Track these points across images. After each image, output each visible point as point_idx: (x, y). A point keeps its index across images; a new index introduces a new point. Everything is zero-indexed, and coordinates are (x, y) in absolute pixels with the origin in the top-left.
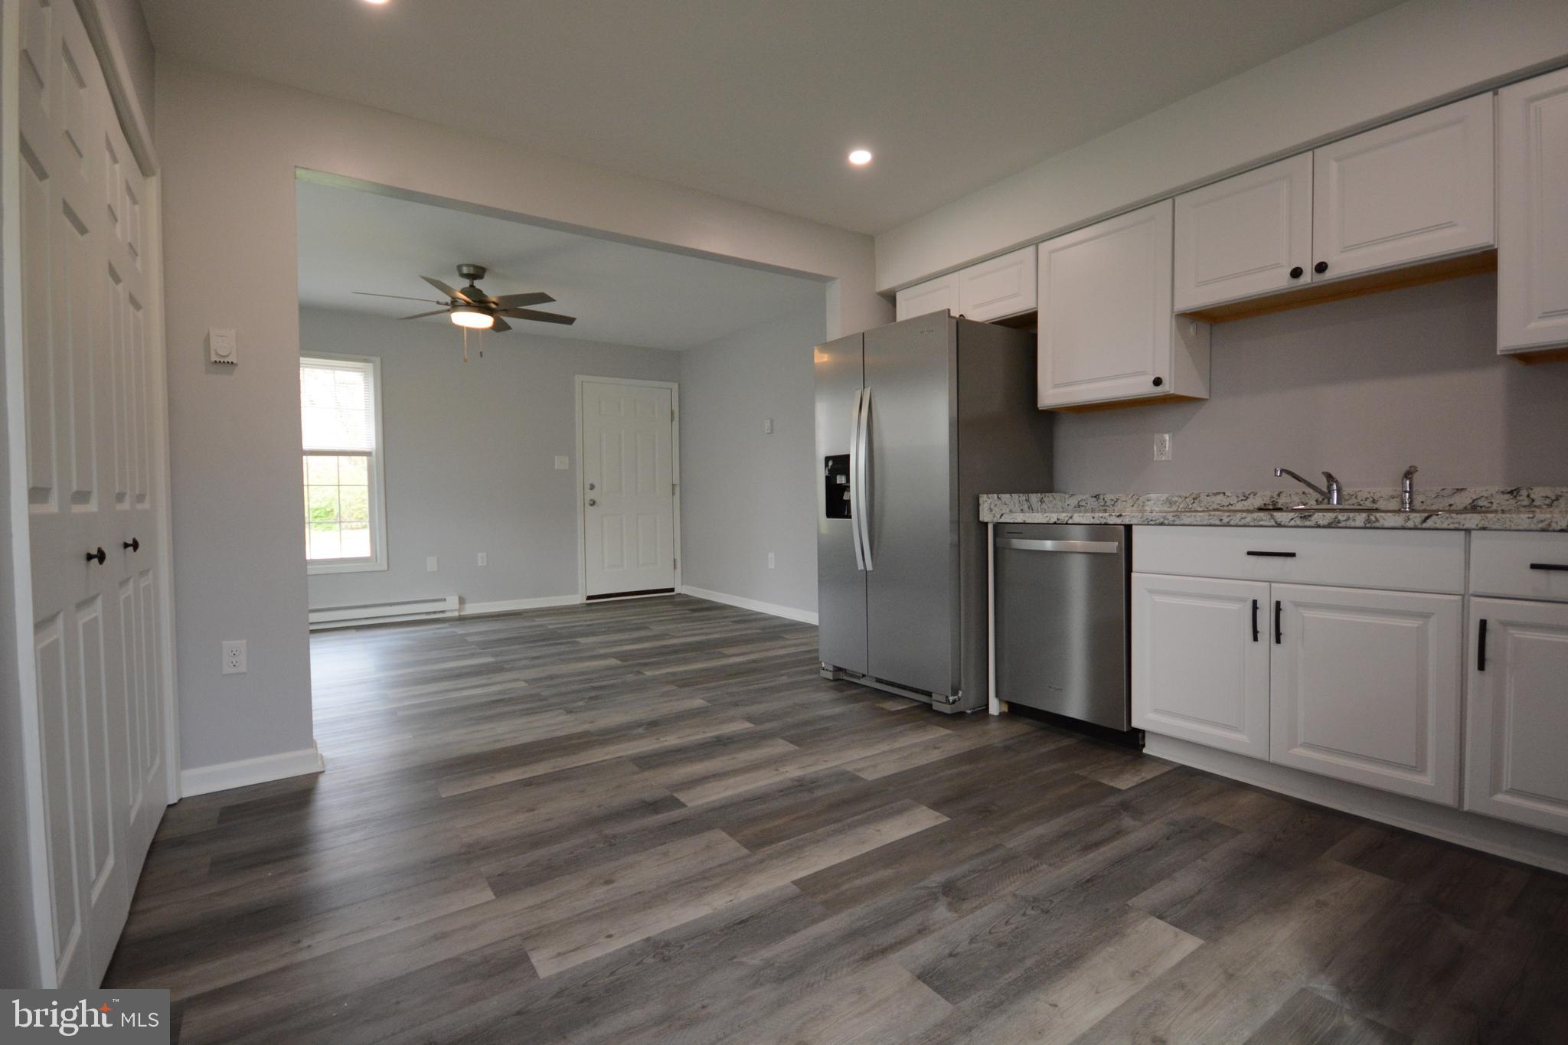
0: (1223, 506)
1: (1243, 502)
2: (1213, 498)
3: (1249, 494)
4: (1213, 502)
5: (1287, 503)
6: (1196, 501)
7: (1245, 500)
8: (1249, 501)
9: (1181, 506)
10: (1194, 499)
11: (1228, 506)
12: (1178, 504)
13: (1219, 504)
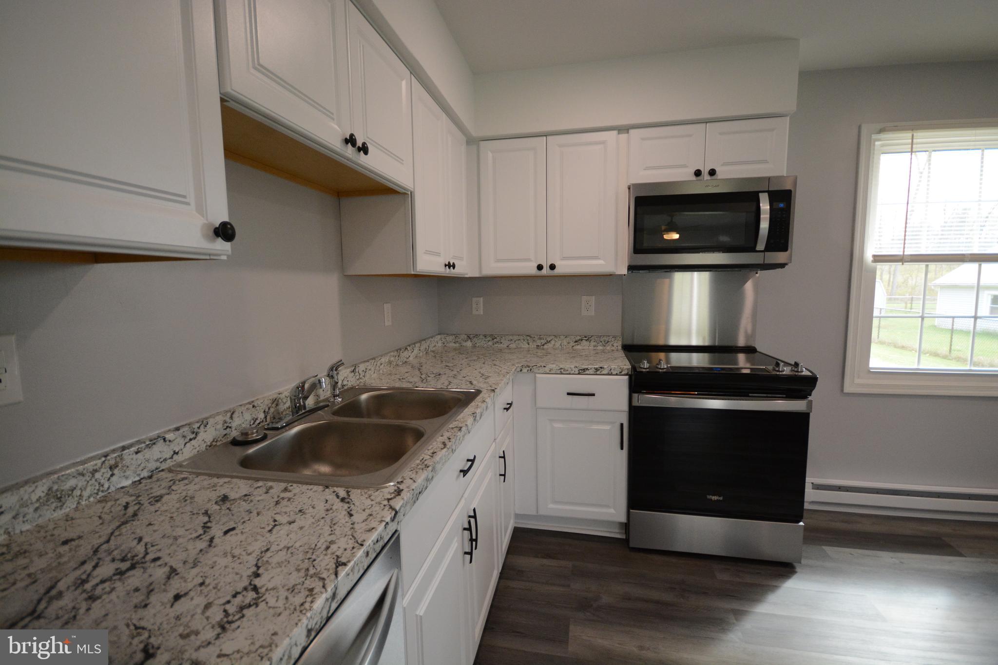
0: (165, 460)
1: (193, 442)
2: (147, 454)
3: (199, 428)
4: (148, 461)
5: (240, 425)
6: (116, 471)
7: (195, 438)
8: (202, 435)
9: (86, 494)
10: (111, 468)
11: (172, 458)
12: (77, 492)
13: (157, 460)
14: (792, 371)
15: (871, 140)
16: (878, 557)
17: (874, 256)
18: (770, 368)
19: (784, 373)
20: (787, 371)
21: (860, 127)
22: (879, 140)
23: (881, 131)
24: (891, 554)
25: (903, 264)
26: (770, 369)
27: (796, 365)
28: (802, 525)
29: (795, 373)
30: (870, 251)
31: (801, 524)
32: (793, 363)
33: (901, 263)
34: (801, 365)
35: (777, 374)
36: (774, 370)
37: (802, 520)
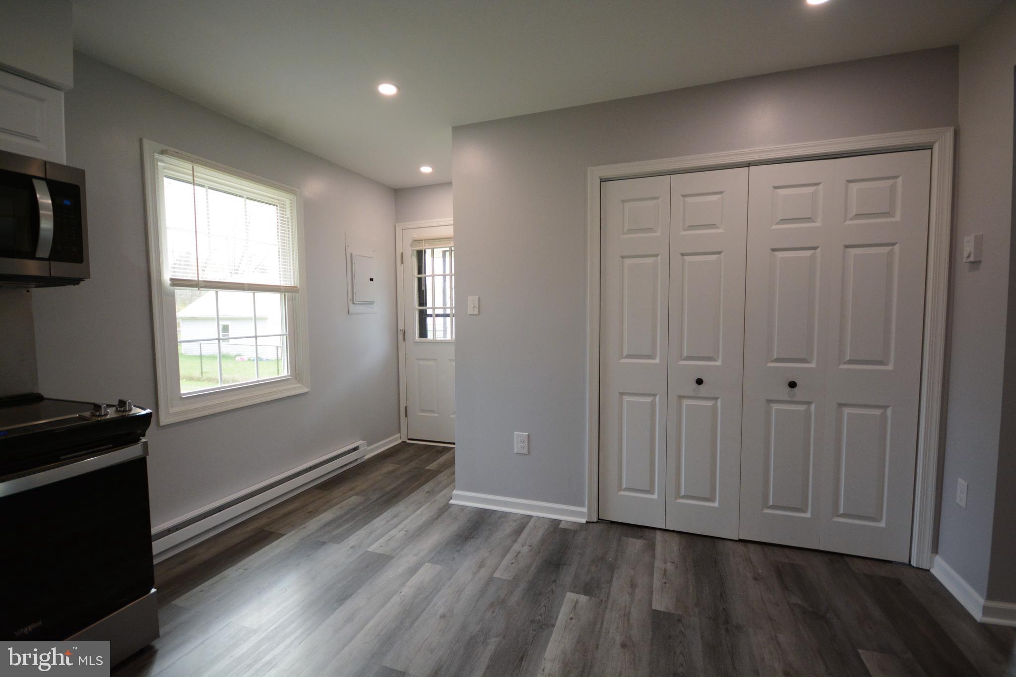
14: (117, 411)
15: (154, 159)
16: (226, 577)
17: (172, 279)
18: (87, 414)
19: (108, 417)
20: (111, 414)
21: (141, 141)
22: (162, 161)
23: (162, 152)
24: (234, 568)
25: (199, 290)
26: (87, 416)
27: (122, 403)
28: (155, 593)
29: (121, 414)
30: (167, 276)
31: (153, 590)
32: (116, 403)
33: (197, 289)
34: (129, 403)
35: (98, 421)
36: (93, 415)
37: (154, 586)
